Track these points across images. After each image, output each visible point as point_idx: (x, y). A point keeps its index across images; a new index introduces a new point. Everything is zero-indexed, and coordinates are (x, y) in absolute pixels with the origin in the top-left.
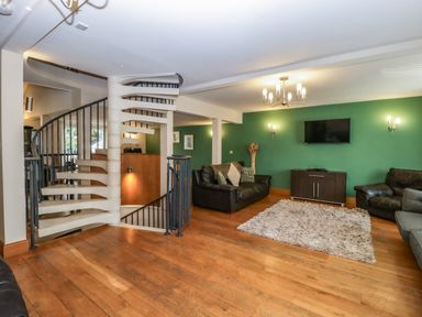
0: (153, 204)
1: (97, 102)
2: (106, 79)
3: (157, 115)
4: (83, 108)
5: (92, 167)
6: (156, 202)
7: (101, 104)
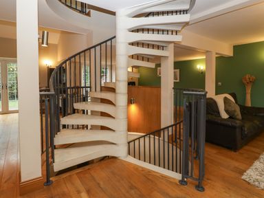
0: (153, 133)
1: (106, 42)
2: (114, 14)
3: (158, 47)
4: (94, 47)
5: (101, 99)
6: (157, 132)
7: (109, 43)
